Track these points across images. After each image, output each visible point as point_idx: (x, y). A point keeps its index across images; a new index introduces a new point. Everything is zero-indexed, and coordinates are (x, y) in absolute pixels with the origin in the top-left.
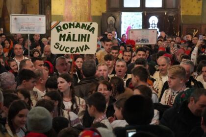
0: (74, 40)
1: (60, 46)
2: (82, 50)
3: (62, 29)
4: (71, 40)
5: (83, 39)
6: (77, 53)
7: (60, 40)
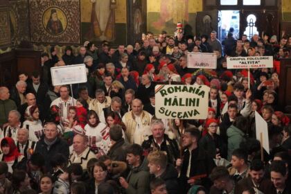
0: (181, 105)
1: (165, 111)
2: (191, 115)
3: (167, 93)
4: (177, 105)
5: (192, 104)
6: (186, 118)
7: (165, 104)
